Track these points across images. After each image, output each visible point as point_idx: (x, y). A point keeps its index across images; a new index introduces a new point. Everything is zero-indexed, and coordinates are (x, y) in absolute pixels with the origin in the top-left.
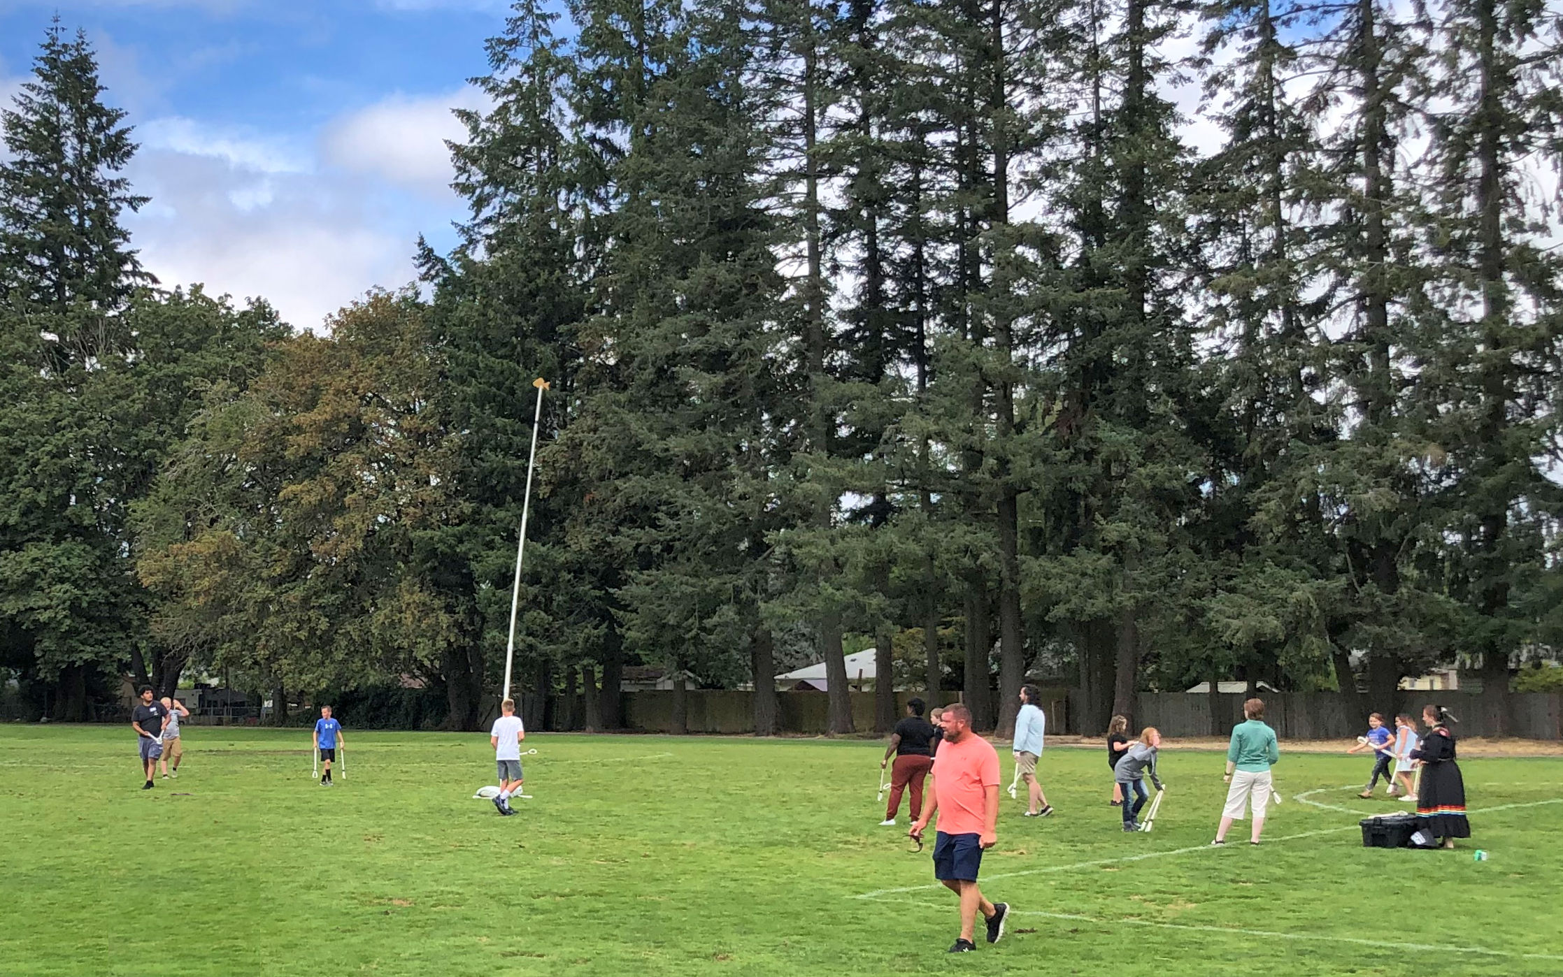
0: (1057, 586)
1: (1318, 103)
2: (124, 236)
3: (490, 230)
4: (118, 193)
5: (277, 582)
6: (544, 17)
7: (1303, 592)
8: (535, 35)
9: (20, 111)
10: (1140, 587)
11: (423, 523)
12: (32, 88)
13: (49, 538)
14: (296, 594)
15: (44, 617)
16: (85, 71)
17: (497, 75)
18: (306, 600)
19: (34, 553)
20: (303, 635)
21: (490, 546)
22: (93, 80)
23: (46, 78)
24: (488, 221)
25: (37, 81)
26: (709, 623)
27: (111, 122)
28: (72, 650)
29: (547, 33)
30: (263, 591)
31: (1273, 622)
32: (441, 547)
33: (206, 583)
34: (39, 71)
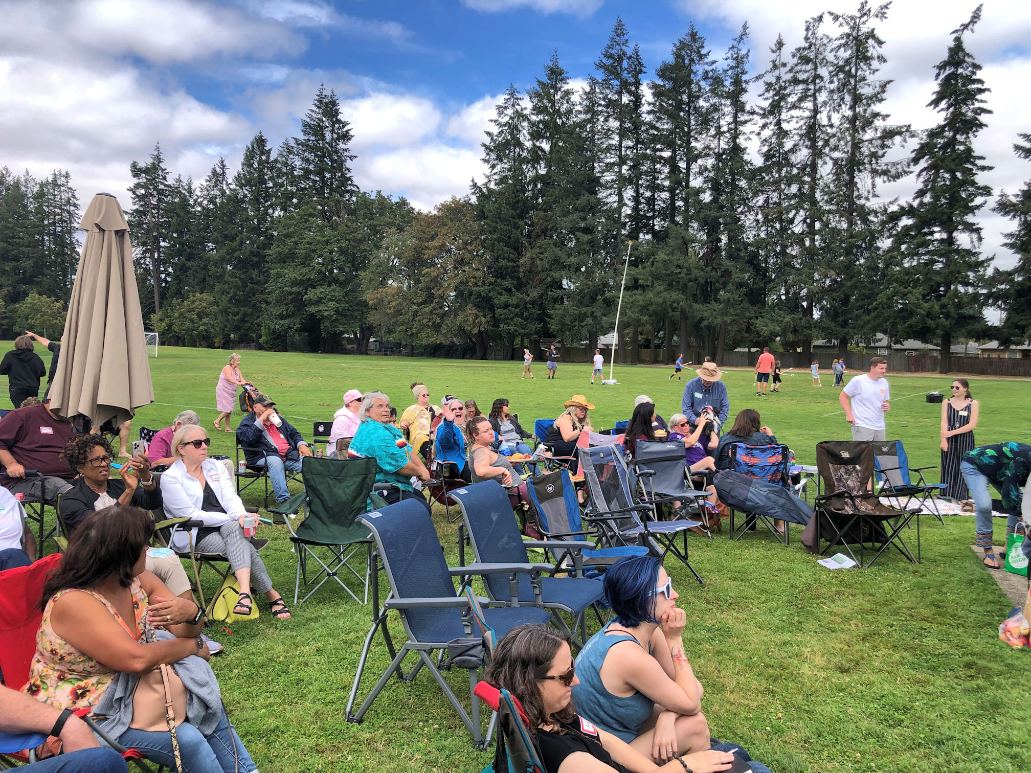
0: (706, 314)
1: (794, 150)
2: (349, 170)
3: (497, 177)
4: (346, 154)
5: (419, 305)
6: (517, 99)
7: (788, 318)
8: (513, 105)
9: (308, 120)
10: (732, 315)
11: (476, 284)
12: (313, 111)
13: (326, 284)
14: (428, 309)
15: (326, 314)
16: (334, 106)
17: (500, 119)
18: (431, 311)
19: (322, 290)
20: (430, 324)
21: (500, 294)
22: (337, 110)
23: (319, 108)
24: (495, 174)
25: (315, 109)
26: (583, 324)
27: (344, 127)
28: (336, 326)
29: (518, 105)
30: (415, 307)
31: (778, 328)
32: (483, 294)
33: (394, 303)
34: (316, 105)
